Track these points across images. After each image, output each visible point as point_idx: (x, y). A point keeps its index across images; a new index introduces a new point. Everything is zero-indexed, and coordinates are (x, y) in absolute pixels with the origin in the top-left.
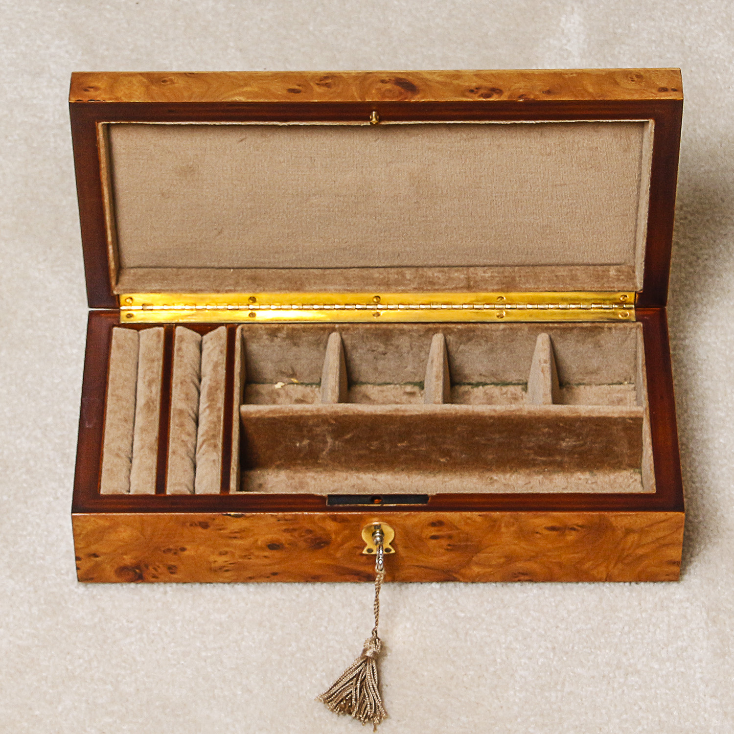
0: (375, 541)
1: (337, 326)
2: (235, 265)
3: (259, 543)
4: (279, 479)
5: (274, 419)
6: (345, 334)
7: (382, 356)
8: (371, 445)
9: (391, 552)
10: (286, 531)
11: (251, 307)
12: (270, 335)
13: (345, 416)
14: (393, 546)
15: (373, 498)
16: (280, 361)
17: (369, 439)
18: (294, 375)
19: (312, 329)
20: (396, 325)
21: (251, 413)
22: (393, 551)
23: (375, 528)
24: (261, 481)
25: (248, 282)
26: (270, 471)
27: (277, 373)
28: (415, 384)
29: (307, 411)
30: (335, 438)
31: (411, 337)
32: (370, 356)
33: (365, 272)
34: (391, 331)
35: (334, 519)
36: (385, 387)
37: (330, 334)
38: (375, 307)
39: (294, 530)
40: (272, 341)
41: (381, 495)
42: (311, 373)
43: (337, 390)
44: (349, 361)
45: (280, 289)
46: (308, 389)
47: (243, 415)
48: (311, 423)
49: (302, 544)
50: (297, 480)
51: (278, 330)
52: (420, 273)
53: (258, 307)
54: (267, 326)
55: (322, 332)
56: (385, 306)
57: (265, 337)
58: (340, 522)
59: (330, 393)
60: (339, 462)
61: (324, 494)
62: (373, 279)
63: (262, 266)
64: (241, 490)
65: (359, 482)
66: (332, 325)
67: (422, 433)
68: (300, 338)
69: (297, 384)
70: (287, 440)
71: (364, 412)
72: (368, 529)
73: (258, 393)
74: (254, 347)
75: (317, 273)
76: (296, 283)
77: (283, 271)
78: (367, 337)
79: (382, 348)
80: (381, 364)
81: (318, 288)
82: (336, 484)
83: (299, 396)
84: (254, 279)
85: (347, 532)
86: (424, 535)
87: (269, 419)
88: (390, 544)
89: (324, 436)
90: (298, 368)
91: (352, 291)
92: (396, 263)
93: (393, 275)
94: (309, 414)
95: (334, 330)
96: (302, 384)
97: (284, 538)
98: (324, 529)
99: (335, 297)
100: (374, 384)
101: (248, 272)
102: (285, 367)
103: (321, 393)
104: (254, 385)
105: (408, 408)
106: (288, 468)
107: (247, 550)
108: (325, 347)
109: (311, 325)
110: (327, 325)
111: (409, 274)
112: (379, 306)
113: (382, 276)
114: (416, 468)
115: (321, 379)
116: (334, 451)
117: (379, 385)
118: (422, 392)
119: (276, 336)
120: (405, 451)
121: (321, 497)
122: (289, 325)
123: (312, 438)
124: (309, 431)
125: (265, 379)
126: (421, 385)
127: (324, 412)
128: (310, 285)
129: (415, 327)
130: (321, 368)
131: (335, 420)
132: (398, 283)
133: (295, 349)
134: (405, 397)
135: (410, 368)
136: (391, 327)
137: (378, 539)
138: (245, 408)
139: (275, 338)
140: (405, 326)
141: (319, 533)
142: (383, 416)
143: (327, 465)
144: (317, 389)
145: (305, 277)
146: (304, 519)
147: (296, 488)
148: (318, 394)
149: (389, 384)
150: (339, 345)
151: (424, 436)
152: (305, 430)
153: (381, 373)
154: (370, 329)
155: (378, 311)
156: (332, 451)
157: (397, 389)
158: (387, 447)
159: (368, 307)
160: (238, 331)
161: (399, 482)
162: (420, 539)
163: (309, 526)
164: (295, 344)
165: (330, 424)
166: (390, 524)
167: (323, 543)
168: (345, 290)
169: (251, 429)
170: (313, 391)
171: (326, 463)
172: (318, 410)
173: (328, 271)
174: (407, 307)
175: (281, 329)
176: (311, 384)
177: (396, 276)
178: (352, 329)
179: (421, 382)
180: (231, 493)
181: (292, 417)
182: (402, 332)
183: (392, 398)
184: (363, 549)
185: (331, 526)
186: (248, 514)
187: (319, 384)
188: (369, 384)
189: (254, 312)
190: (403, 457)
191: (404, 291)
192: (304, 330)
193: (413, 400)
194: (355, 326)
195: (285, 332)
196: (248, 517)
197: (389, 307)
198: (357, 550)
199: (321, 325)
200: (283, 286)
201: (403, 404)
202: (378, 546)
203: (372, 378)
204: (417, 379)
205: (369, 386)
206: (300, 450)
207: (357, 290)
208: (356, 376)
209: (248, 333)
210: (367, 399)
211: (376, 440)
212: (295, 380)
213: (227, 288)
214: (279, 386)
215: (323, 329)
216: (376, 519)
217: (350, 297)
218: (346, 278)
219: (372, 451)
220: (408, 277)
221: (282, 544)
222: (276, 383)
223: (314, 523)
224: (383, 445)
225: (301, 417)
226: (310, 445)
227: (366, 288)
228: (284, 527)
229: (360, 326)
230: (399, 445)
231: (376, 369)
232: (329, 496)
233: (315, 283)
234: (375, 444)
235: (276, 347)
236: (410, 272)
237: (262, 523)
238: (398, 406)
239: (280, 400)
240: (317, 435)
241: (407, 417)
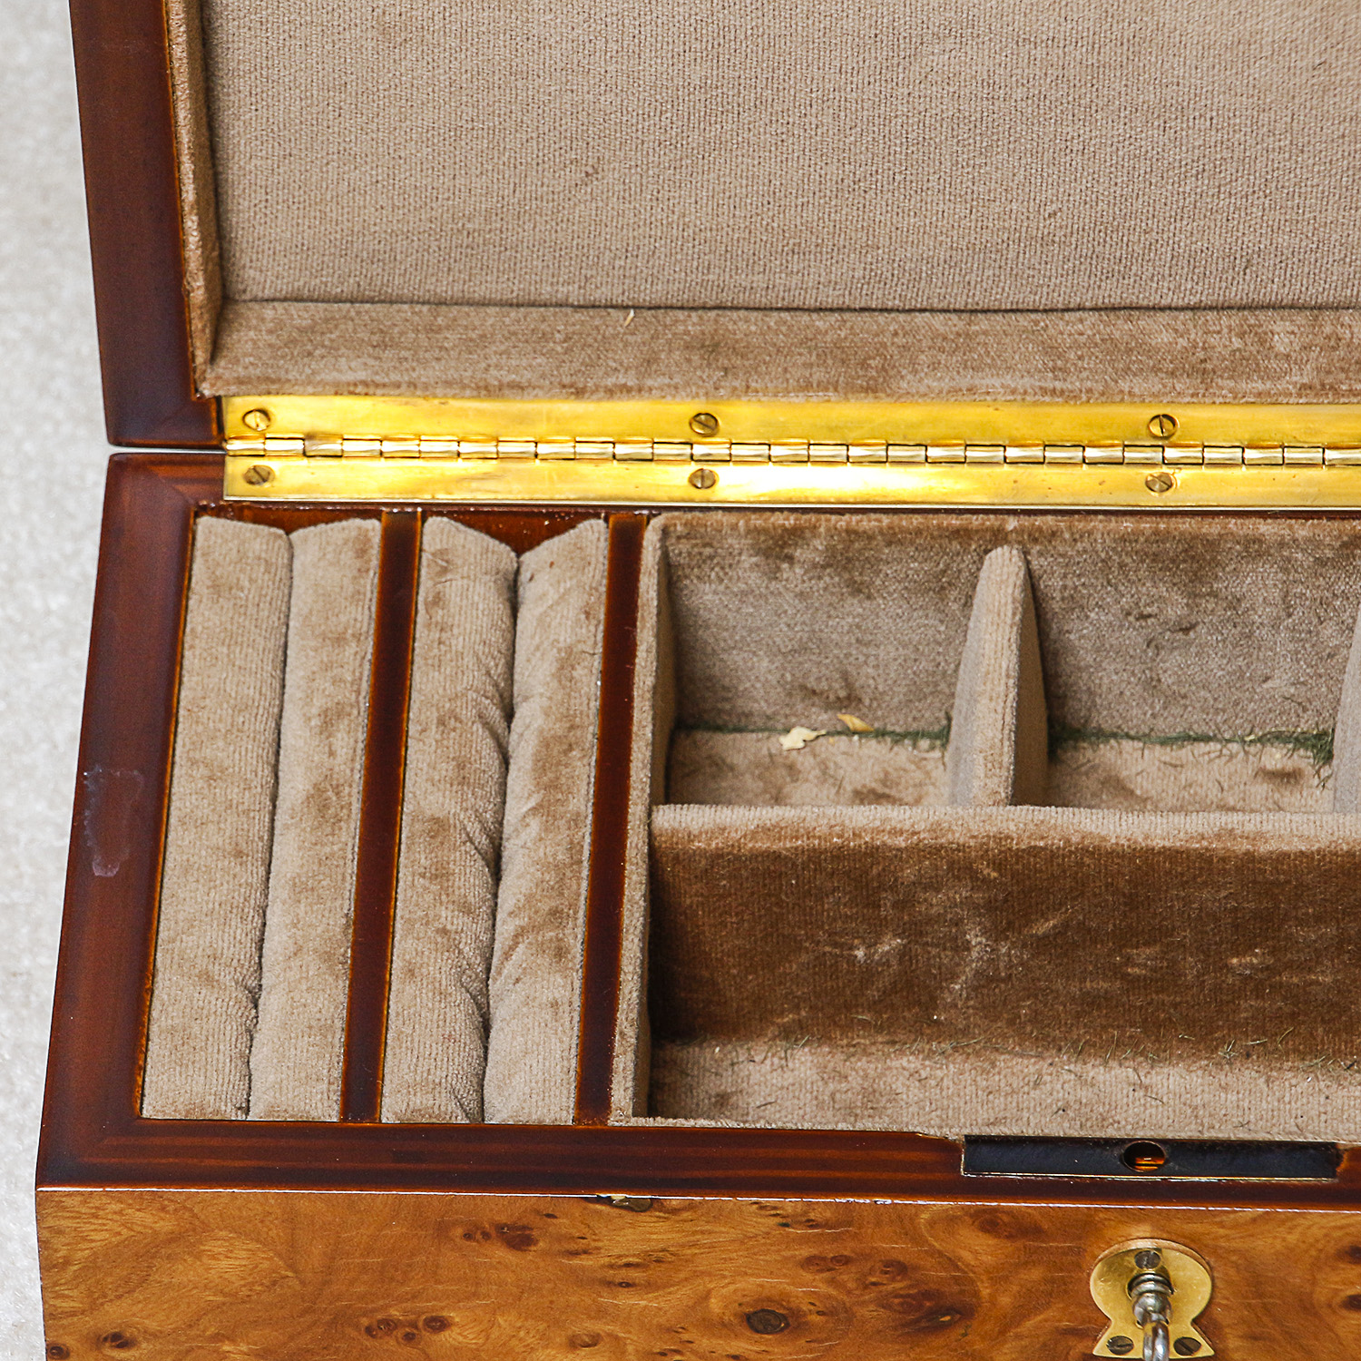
0: (1138, 1309)
1: (1012, 523)
2: (645, 298)
3: (715, 1305)
4: (789, 1078)
5: (776, 857)
6: (1040, 554)
7: (1180, 635)
8: (1129, 961)
9: (1200, 1354)
10: (809, 1262)
11: (699, 450)
12: (766, 553)
13: (1033, 851)
14: (1205, 1333)
15: (1134, 1151)
16: (804, 649)
17: (1124, 939)
18: (850, 701)
19: (919, 532)
20: (1232, 523)
21: (691, 838)
22: (1206, 1350)
23: (1139, 1264)
24: (726, 1084)
25: (689, 360)
26: (759, 1050)
27: (790, 695)
28: (1300, 741)
29: (895, 832)
30: (996, 933)
31: (1287, 566)
32: (1133, 637)
33: (1121, 327)
34: (1212, 544)
35: (989, 1223)
36: (1185, 753)
37: (987, 552)
38: (1156, 455)
39: (845, 1261)
40: (774, 575)
41: (1165, 1142)
42: (917, 693)
43: (1008, 758)
44: (1056, 654)
45: (806, 387)
46: (904, 753)
47: (661, 841)
48: (908, 873)
49: (869, 1313)
50: (855, 1081)
51: (796, 534)
52: (1328, 330)
53: (722, 451)
54: (756, 521)
55: (956, 546)
56: (1195, 453)
57: (748, 560)
58: (1010, 1237)
59: (980, 771)
60: (1011, 1023)
61: (954, 1133)
62: (1150, 351)
63: (741, 299)
64: (652, 1112)
65: (1085, 1094)
66: (992, 521)
67: (1319, 919)
68: (874, 564)
69: (862, 734)
70: (821, 935)
71: (1104, 839)
72: (1114, 1265)
73: (720, 767)
74: (706, 596)
75: (942, 329)
76: (864, 364)
77: (820, 322)
78: (1122, 566)
79: (1176, 608)
80: (1172, 666)
81: (946, 384)
82: (1000, 1101)
83: (867, 777)
84: (711, 348)
85: (1036, 1274)
86: (1321, 1295)
87: (756, 856)
88: (1195, 1322)
89: (958, 923)
90: (867, 678)
91: (1070, 397)
92: (1236, 294)
93: (1223, 336)
94: (901, 842)
95: (998, 538)
96: (880, 734)
97: (804, 1289)
98: (953, 1263)
99: (1008, 418)
100: (1144, 738)
101: (692, 324)
102: (819, 674)
103: (950, 765)
104: (701, 736)
105: (1267, 827)
106: (825, 1038)
107: (669, 1330)
108: (968, 603)
109: (917, 520)
110: (976, 521)
111: (1283, 333)
112: (1171, 453)
113: (1182, 342)
114: (1296, 1050)
115: (949, 719)
116: (990, 980)
117: (1165, 742)
118: (1325, 772)
119: (790, 559)
120: (1256, 984)
121: (943, 1145)
122: (834, 518)
123: (915, 931)
124: (900, 905)
125: (749, 715)
126: (1321, 745)
127: (959, 836)
128: (915, 372)
129: (1303, 530)
130: (951, 677)
131: (998, 865)
132: (1240, 366)
133: (854, 605)
134: (1261, 789)
135: (1280, 683)
136: (1212, 528)
137: (1150, 1301)
138: (670, 818)
139: (785, 566)
140: (1266, 528)
141: (935, 1274)
142: (1172, 855)
143: (965, 1032)
144: (937, 754)
145: (900, 340)
146: (878, 1224)
147: (850, 1110)
148: (938, 773)
149: (1206, 739)
150: (1018, 594)
151: (1330, 931)
152: (888, 898)
153: (1173, 698)
154: (1137, 533)
155: (1165, 469)
156: (985, 981)
157: (1232, 757)
158: (1191, 966)
159: (1131, 455)
160: (651, 538)
161: (1232, 1097)
162: (1307, 1307)
163: (898, 1248)
164: (857, 589)
165: (979, 882)
166: (1197, 1247)
167: (948, 1310)
168: (1044, 391)
169: (690, 896)
170: (919, 763)
171: (961, 1024)
172: (935, 828)
173: (983, 322)
174: (1276, 454)
175: (808, 534)
176: (915, 736)
177: (1237, 343)
178: (1067, 536)
179: (1320, 736)
180: (613, 1121)
181: (839, 854)
182: (1255, 549)
183: (1214, 794)
184: (1096, 1340)
185: (978, 1250)
186: (675, 1200)
187: (942, 736)
188: (1128, 736)
189: (707, 467)
190: (1248, 1006)
191: (1264, 399)
192: (892, 538)
193: (1290, 797)
194: (1080, 525)
195: (819, 544)
196: (675, 1211)
197: (1210, 454)
198: (1072, 1341)
199: (955, 521)
200: (818, 375)
201: (1252, 811)
202: (1149, 1327)
203: (1137, 715)
204: (1306, 724)
205: (1127, 745)
206: (868, 973)
207: (1089, 391)
208: (1077, 708)
209: (684, 546)
210: (1119, 791)
211: (1147, 944)
212: (853, 721)
213: (610, 382)
214: (795, 738)
215: (962, 534)
216: (1145, 1229)
217: (1062, 419)
218: (1050, 349)
219: (1133, 983)
220: (1281, 344)
221: (796, 1313)
222: (787, 731)
223: (917, 1239)
224: (1174, 962)
225: (873, 852)
226: (903, 954)
227: (1125, 386)
228: (805, 1252)
229: (1097, 523)
230: (1235, 961)
231: (1153, 685)
232: (972, 1141)
233: (934, 366)
234: (1144, 958)
235: (789, 596)
236: (1288, 326)
237: (724, 1233)
238: (1232, 820)
239: (798, 792)
240: (930, 920)
241: (1262, 860)
